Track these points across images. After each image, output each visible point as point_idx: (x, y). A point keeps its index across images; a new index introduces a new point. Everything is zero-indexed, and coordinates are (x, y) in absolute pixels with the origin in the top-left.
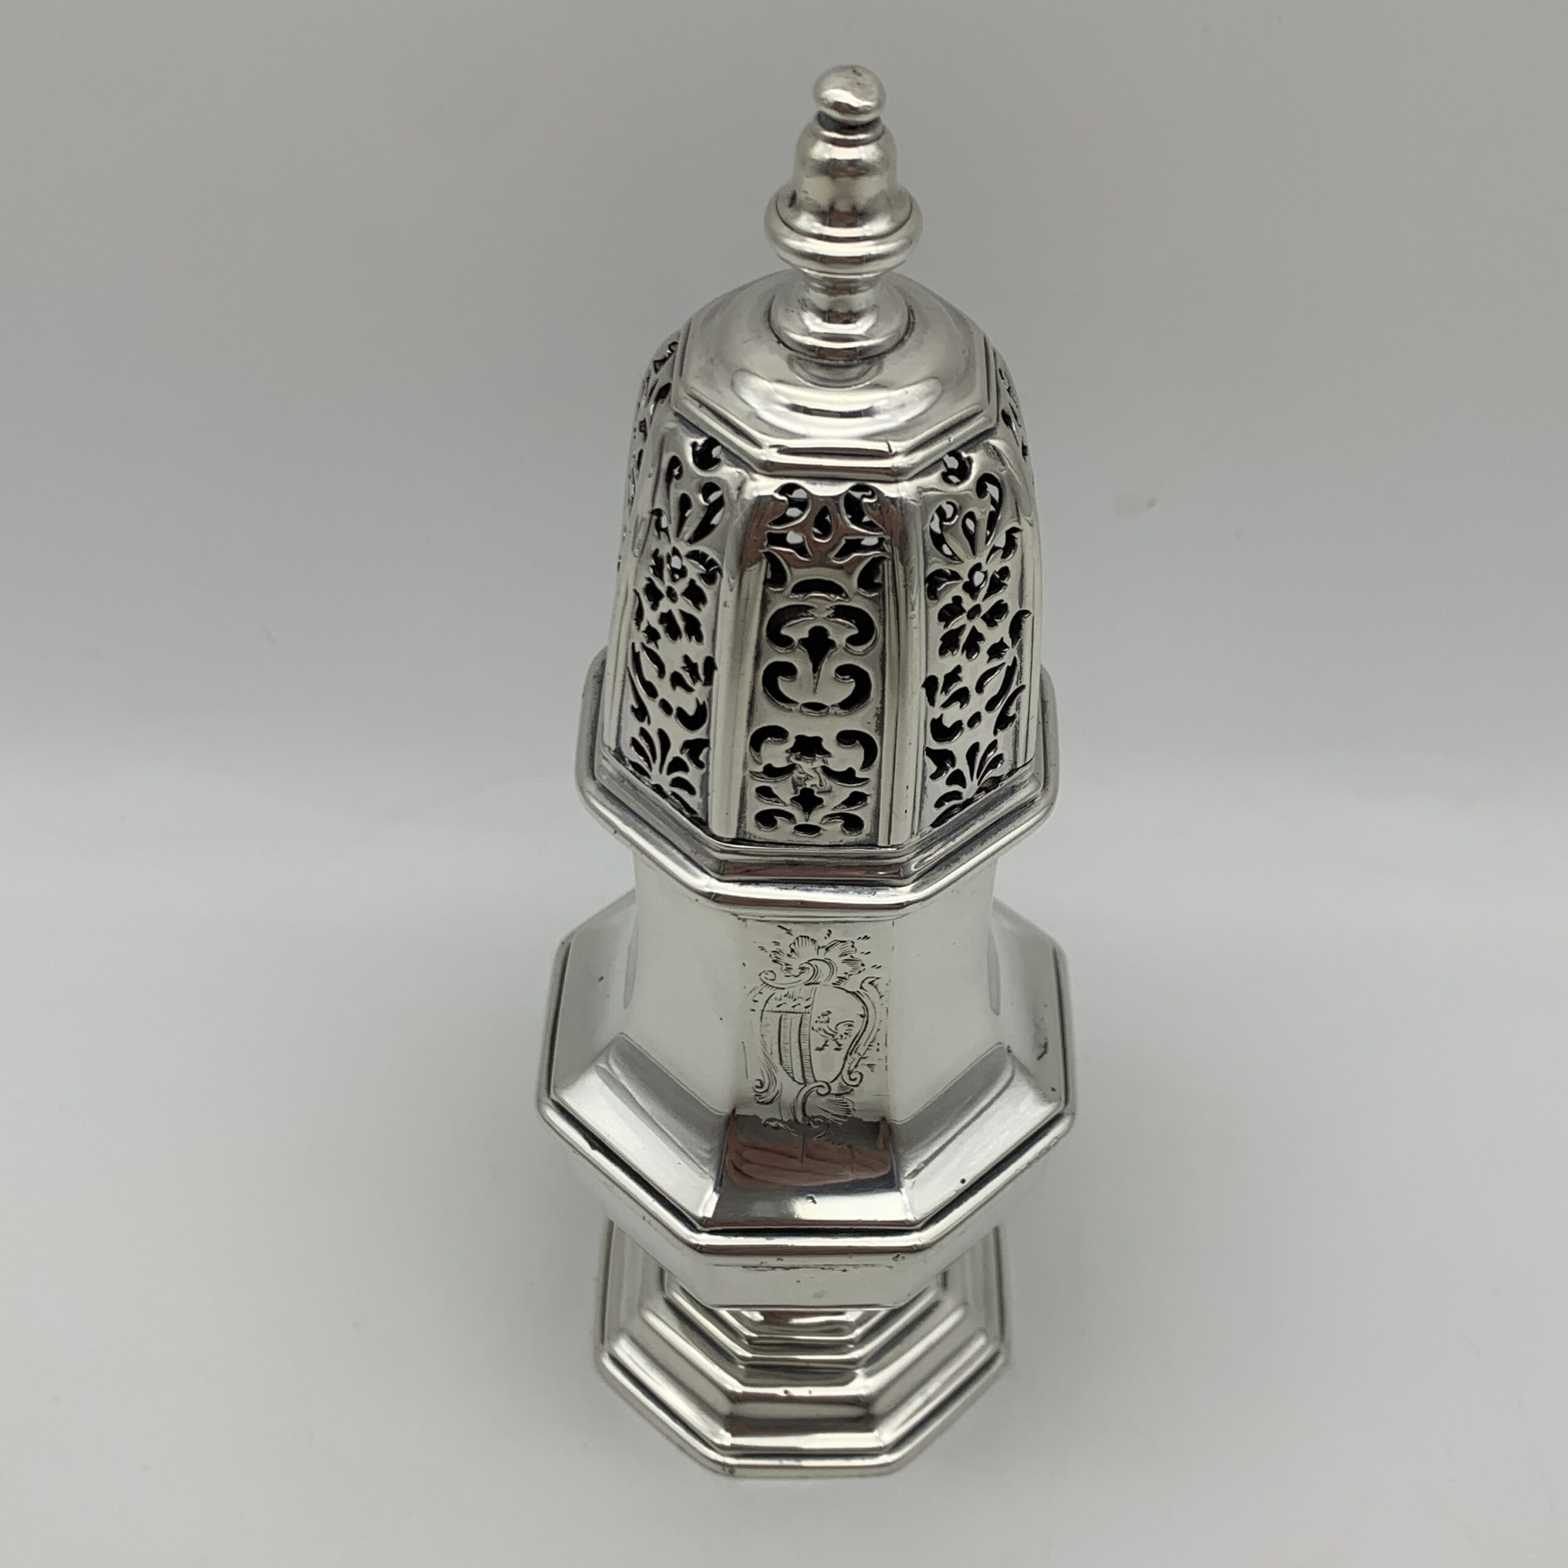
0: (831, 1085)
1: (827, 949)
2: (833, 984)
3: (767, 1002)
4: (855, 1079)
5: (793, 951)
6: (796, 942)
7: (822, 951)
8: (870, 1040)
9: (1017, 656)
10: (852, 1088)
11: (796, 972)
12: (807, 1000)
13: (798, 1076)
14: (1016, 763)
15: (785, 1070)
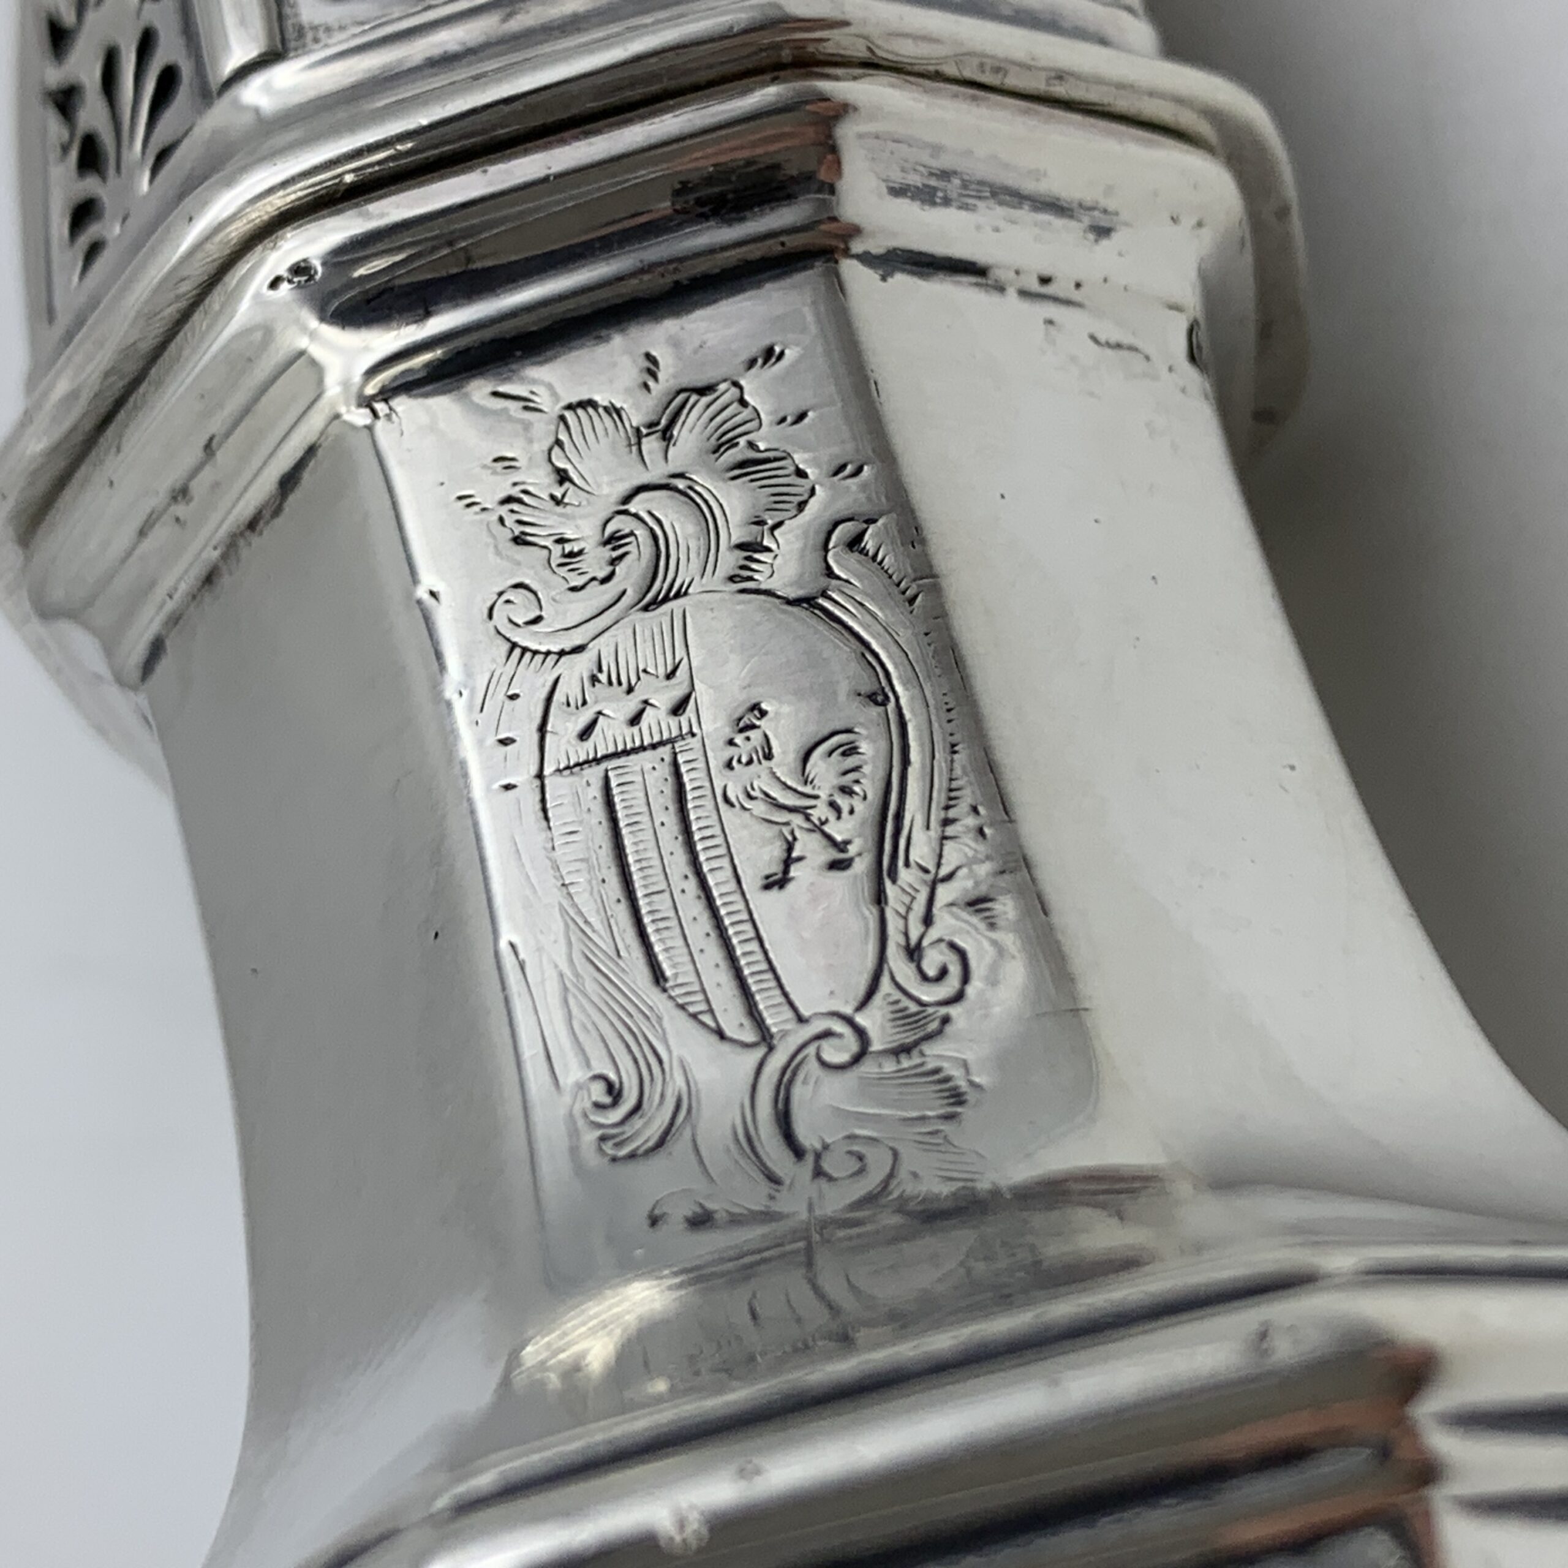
0: (860, 1019)
1: (667, 436)
2: (732, 579)
3: (542, 729)
4: (943, 973)
5: (563, 477)
6: (564, 436)
7: (652, 445)
8: (939, 797)
10: (943, 1011)
11: (595, 562)
12: (670, 676)
13: (733, 1020)
15: (682, 1007)
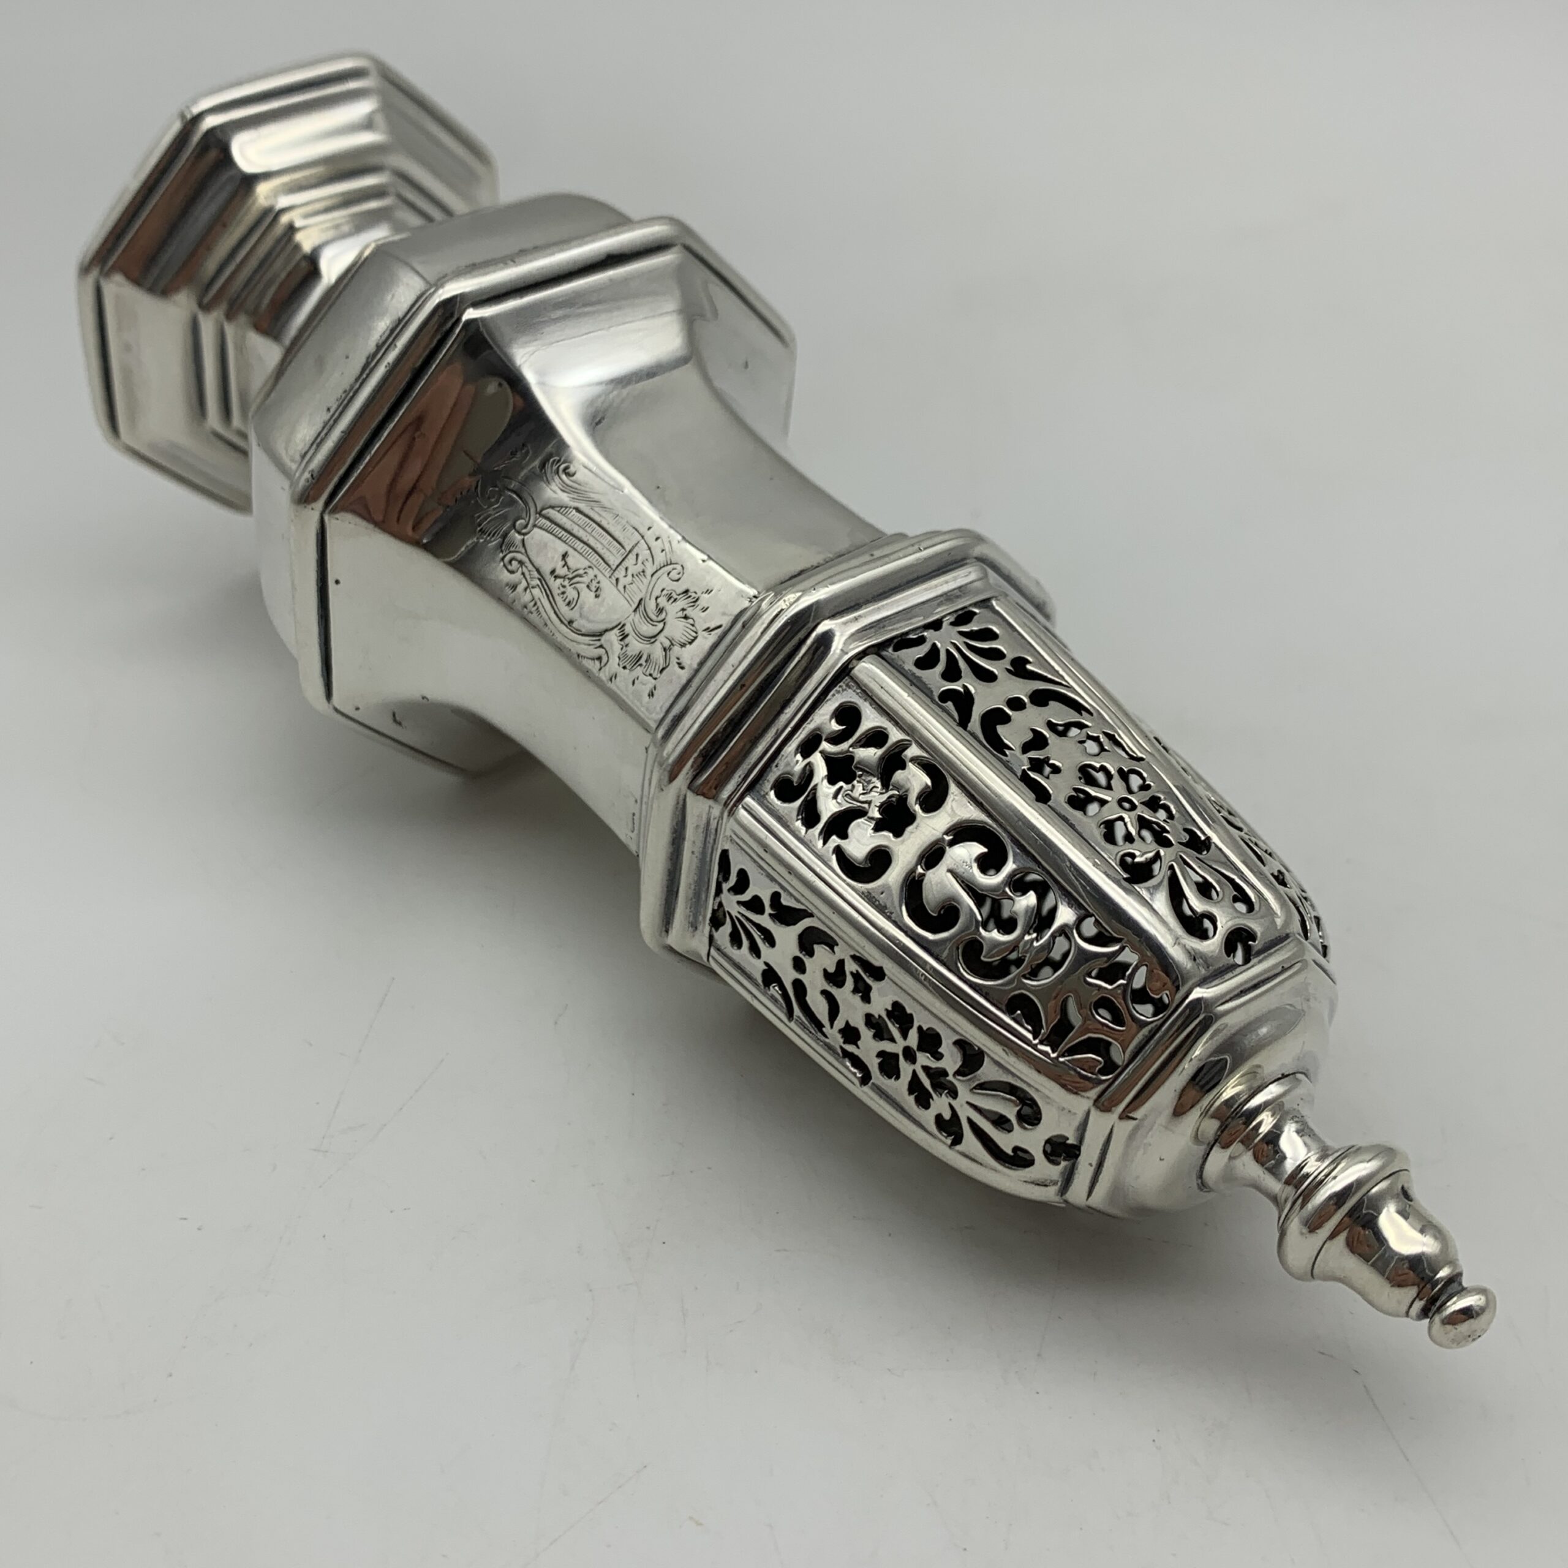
0: (521, 536)
1: (665, 650)
2: (624, 625)
3: (649, 549)
4: (510, 562)
5: (686, 617)
6: (693, 628)
7: (667, 644)
8: (541, 609)
9: (827, 1040)
10: (504, 554)
11: (662, 601)
12: (625, 587)
13: (551, 513)
14: (718, 949)
15: (566, 507)
